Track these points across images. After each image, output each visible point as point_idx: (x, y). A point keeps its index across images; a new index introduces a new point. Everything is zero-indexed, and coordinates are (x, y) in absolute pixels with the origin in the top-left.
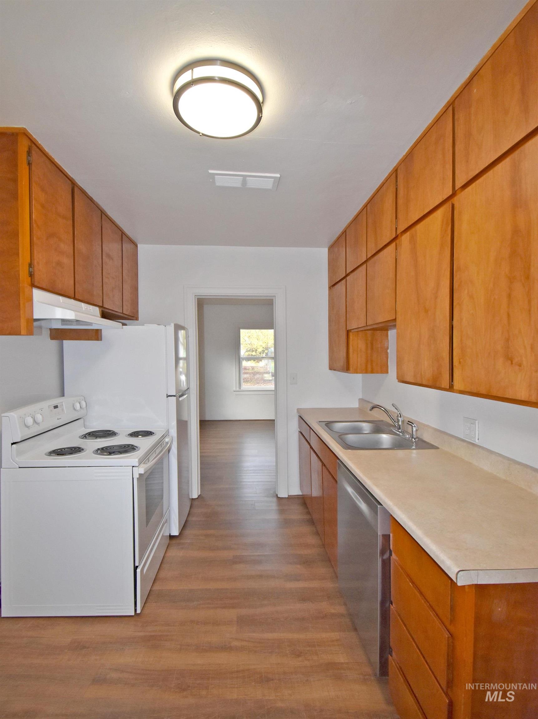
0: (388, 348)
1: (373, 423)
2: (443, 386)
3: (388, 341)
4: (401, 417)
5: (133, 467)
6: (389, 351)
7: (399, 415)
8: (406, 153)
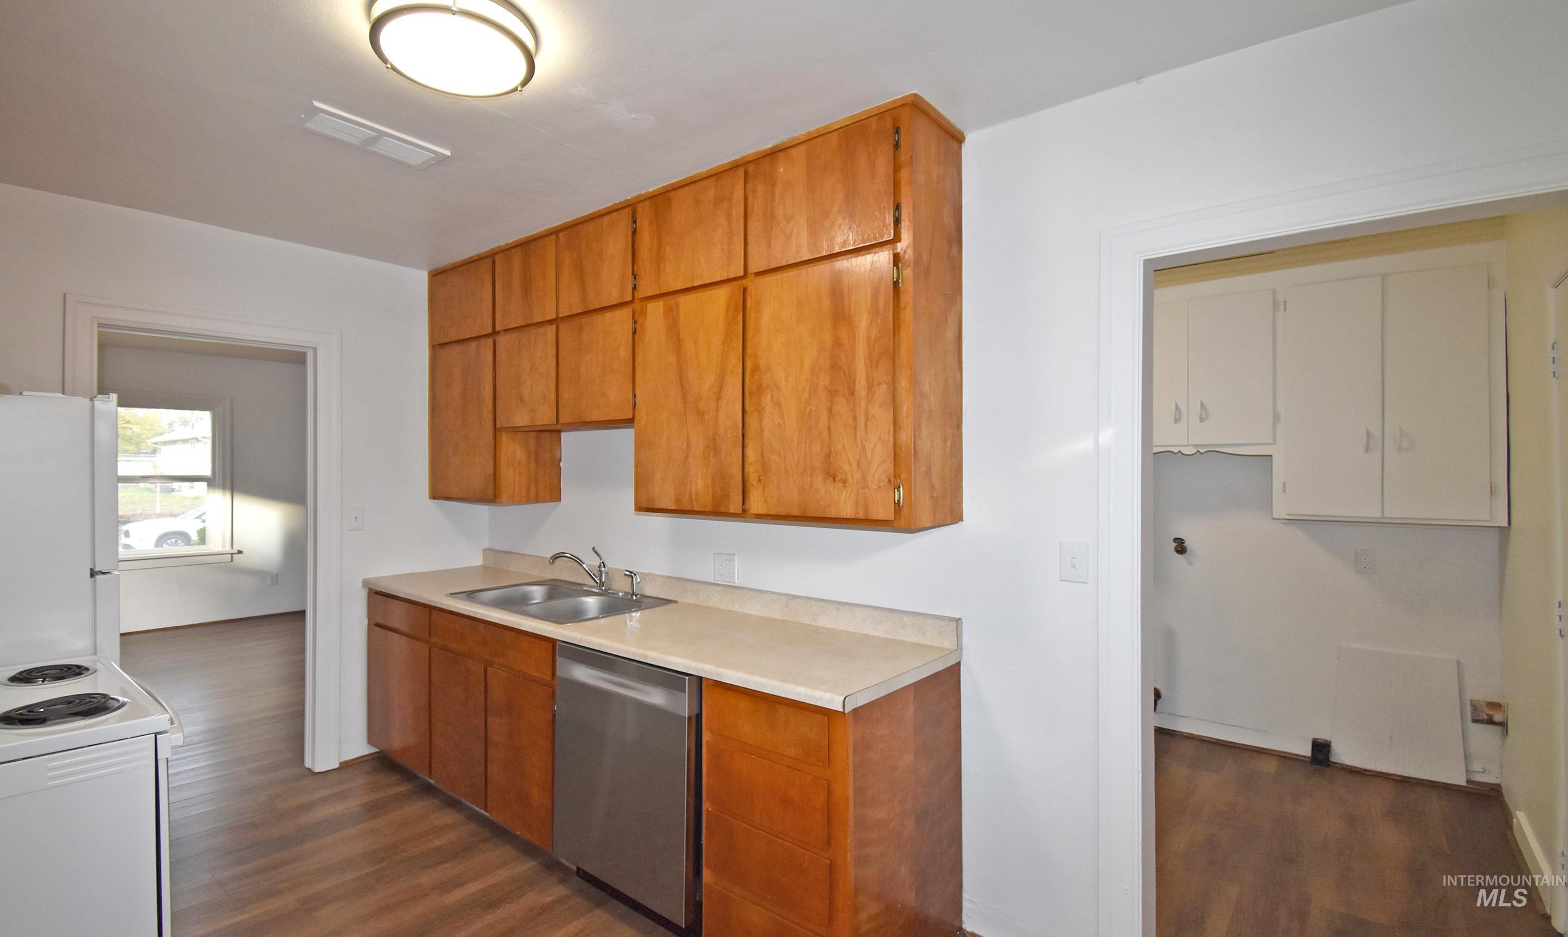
0: (560, 460)
1: (546, 585)
2: (732, 511)
3: (561, 448)
4: (604, 567)
5: (156, 734)
6: (562, 464)
7: (602, 564)
8: (654, 191)
